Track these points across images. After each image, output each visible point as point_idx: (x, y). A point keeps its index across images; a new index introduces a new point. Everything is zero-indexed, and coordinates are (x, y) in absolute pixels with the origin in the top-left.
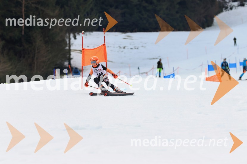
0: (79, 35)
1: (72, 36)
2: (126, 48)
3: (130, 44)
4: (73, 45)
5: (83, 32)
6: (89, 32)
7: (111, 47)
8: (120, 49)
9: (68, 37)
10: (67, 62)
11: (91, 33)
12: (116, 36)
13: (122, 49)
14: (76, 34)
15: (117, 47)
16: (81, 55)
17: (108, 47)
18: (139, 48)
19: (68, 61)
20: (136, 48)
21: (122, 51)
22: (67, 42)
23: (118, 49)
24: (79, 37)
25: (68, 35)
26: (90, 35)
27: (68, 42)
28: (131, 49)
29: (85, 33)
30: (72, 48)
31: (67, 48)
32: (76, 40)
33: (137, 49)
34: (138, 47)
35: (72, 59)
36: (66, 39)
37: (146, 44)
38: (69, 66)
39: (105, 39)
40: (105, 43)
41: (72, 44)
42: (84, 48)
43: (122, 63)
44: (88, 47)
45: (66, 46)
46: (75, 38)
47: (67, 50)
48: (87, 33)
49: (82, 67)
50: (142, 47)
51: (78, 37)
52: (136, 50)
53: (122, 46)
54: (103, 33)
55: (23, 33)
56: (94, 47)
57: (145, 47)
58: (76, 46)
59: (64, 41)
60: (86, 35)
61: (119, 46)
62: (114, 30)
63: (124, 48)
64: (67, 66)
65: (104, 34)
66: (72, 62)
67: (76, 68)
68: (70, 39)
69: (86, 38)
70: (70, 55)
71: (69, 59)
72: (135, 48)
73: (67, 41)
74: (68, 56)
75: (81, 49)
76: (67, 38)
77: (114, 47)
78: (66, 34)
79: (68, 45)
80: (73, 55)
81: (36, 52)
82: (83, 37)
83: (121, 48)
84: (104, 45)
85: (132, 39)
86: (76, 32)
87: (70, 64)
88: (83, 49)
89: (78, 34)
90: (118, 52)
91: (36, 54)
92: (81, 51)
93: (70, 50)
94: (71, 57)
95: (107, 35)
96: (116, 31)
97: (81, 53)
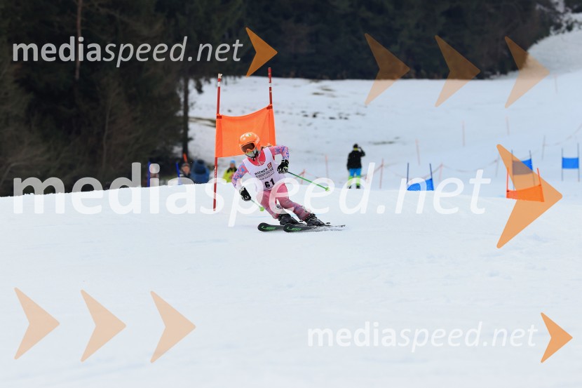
0: (210, 82)
1: (192, 85)
2: (318, 115)
3: (330, 107)
4: (195, 106)
5: (220, 76)
6: (232, 78)
7: (283, 112)
8: (305, 118)
9: (183, 88)
10: (179, 147)
11: (237, 79)
12: (295, 86)
13: (310, 119)
14: (202, 81)
15: (298, 114)
16: (214, 130)
17: (277, 112)
18: (349, 117)
19: (181, 144)
20: (344, 116)
21: (310, 124)
22: (179, 99)
23: (301, 117)
24: (210, 88)
25: (182, 82)
26: (235, 83)
27: (182, 100)
28: (331, 118)
29: (224, 80)
30: (191, 114)
31: (181, 113)
32: (202, 96)
33: (346, 118)
34: (348, 115)
35: (191, 139)
36: (178, 92)
37: (365, 108)
38: (185, 155)
39: (271, 94)
40: (271, 102)
41: (192, 104)
42: (221, 114)
43: (308, 152)
44: (230, 111)
45: (178, 109)
46: (200, 91)
47: (180, 117)
48: (229, 79)
49: (216, 159)
50: (358, 114)
51: (205, 87)
52: (343, 121)
53: (310, 112)
54: (266, 80)
55: (77, 76)
56: (243, 112)
57: (363, 115)
58: (200, 109)
59: (174, 96)
60: (226, 83)
61: (303, 112)
62: (293, 73)
63: (314, 116)
64: (180, 156)
65: (270, 82)
66: (191, 146)
67: (201, 162)
68: (187, 93)
69: (225, 90)
70: (186, 129)
71: (185, 140)
72: (341, 118)
73: (182, 95)
74: (182, 131)
75: (214, 117)
76: (180, 90)
77: (291, 114)
78: (178, 81)
79: (182, 107)
80: (194, 129)
81: (108, 120)
82: (219, 88)
83: (306, 116)
84: (270, 108)
85: (334, 96)
86: (201, 77)
87: (185, 151)
88: (219, 117)
89: (208, 80)
90: (300, 125)
91: (107, 127)
92: (214, 121)
93: (186, 119)
94: (190, 134)
95: (276, 85)
96: (296, 76)
97: (215, 127)
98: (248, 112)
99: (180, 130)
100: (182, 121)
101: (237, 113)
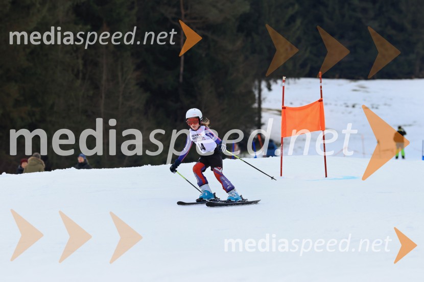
0: (277, 83)
1: (264, 85)
2: (356, 106)
3: (364, 100)
4: (266, 100)
5: (284, 78)
6: (293, 79)
7: (330, 104)
8: (347, 108)
9: (257, 87)
10: (255, 130)
11: (297, 80)
12: (339, 85)
13: (350, 109)
14: (272, 82)
15: (341, 105)
16: (280, 118)
17: (326, 104)
18: (379, 107)
19: (256, 128)
20: (375, 106)
21: (350, 113)
22: (254, 95)
23: (343, 107)
24: (277, 86)
25: (257, 83)
26: (295, 83)
27: (257, 96)
28: (366, 108)
29: (287, 81)
30: (264, 106)
31: (256, 105)
32: (271, 93)
33: (377, 108)
34: (378, 105)
35: (263, 124)
36: (254, 90)
37: (391, 99)
38: (259, 136)
39: (321, 91)
40: (322, 97)
41: (264, 99)
42: (285, 105)
44: (291, 104)
45: (254, 102)
46: (269, 89)
47: (255, 108)
48: (291, 81)
49: (282, 138)
50: (385, 104)
51: (274, 86)
52: (374, 110)
53: (350, 103)
54: (318, 80)
55: (181, 79)
56: (301, 104)
57: (390, 105)
58: (270, 102)
59: (251, 93)
60: (289, 84)
61: (345, 104)
62: (337, 76)
63: (354, 106)
65: (321, 82)
68: (260, 91)
69: (288, 89)
70: (260, 117)
71: (259, 124)
72: (373, 108)
73: (256, 93)
74: (257, 119)
75: (280, 108)
76: (255, 88)
77: (336, 105)
78: (254, 81)
79: (257, 101)
80: (265, 116)
82: (284, 87)
83: (347, 106)
84: (321, 101)
85: (367, 92)
86: (270, 79)
88: (284, 108)
89: (275, 82)
90: (343, 113)
92: (280, 111)
93: (260, 109)
94: (263, 120)
95: (325, 84)
96: (340, 77)
97: (281, 115)
98: (305, 104)
99: (255, 117)
100: (256, 111)
101: (296, 105)
